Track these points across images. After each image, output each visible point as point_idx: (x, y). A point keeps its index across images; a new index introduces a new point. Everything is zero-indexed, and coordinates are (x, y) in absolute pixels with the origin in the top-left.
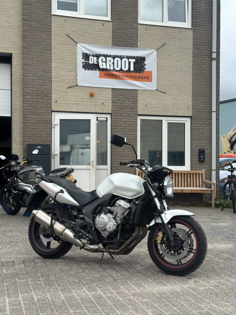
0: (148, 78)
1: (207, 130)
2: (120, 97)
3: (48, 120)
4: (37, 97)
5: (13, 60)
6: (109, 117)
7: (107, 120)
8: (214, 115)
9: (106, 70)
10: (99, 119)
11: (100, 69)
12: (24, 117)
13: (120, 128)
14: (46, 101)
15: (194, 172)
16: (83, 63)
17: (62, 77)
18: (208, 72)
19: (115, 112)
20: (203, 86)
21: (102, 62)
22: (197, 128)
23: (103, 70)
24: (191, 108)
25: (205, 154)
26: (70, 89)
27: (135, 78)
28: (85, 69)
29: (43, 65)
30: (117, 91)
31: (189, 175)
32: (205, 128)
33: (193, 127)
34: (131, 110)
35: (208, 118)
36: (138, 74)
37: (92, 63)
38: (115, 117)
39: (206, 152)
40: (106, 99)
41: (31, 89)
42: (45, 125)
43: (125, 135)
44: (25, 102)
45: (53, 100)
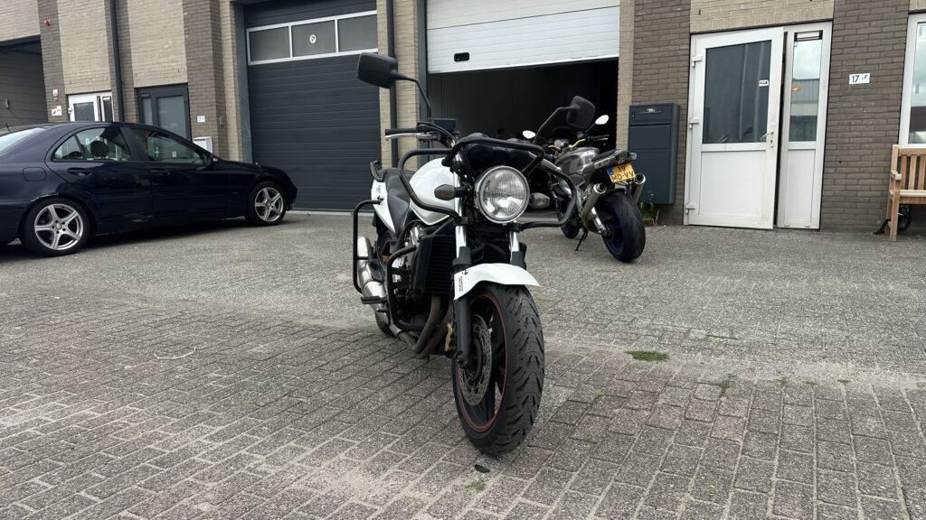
3: (681, 52)
6: (827, 28)
7: (821, 37)
10: (799, 36)
13: (856, 50)
14: (679, 14)
19: (842, 14)
34: (890, 2)
38: (842, 27)
43: (866, 68)
44: (637, 24)
45: (694, 10)
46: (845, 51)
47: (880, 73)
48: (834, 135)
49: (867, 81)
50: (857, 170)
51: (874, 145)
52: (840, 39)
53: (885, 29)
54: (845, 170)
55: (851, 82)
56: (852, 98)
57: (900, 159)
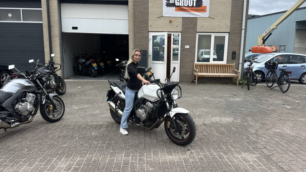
0: (204, 10)
1: (238, 40)
2: (187, 22)
3: (146, 36)
4: (141, 24)
5: (129, 3)
6: (180, 34)
7: (179, 36)
8: (243, 31)
9: (179, 6)
10: (174, 35)
11: (176, 6)
12: (135, 34)
13: (186, 40)
14: (146, 26)
15: (228, 64)
16: (166, 3)
17: (154, 12)
18: (241, 5)
19: (183, 31)
20: (237, 14)
21: (177, 2)
22: (232, 39)
23: (178, 6)
24: (229, 27)
25: (236, 54)
26: (159, 18)
27: (196, 11)
28: (167, 7)
29: (144, 5)
30: (185, 19)
31: (225, 67)
32: (237, 39)
33: (230, 39)
34: (193, 29)
35: (239, 33)
36: (198, 8)
37: (171, 3)
38: (183, 34)
39: (236, 53)
40: (179, 23)
41: (138, 19)
42: (145, 39)
43: (188, 44)
44: (135, 27)
45: (149, 25)
46: (184, 40)
47: (191, 46)
48: (182, 60)
49: (189, 47)
50: (187, 68)
51: (190, 62)
52: (183, 37)
53: (192, 35)
54: (185, 68)
55: (185, 47)
56: (186, 51)
57: (195, 66)
